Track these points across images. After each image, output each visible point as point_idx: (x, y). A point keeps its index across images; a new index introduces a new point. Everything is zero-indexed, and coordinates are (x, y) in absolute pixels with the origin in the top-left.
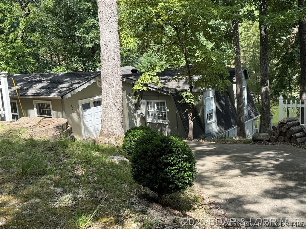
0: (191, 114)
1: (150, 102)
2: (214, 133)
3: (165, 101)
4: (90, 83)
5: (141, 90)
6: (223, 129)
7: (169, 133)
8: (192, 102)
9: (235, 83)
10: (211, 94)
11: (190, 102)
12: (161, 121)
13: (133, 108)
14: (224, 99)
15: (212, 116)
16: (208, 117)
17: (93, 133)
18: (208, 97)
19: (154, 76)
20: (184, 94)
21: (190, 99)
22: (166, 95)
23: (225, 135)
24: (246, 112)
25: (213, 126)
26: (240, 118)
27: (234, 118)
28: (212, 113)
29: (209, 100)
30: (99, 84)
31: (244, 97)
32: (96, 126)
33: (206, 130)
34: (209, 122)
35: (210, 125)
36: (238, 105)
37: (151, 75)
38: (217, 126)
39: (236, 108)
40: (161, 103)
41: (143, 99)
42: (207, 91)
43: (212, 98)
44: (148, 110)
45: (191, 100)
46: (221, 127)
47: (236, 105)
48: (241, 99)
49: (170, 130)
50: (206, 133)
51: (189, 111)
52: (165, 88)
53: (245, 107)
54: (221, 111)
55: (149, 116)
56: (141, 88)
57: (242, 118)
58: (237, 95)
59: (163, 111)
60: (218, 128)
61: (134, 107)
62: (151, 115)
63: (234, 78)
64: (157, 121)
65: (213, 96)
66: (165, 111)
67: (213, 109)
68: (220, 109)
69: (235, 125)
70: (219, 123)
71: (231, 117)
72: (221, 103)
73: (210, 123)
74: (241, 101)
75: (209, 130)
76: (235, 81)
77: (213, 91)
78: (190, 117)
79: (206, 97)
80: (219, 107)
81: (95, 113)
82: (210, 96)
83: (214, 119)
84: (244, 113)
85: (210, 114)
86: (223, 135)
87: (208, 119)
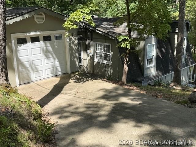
0: (126, 59)
1: (98, 44)
2: (152, 76)
3: (110, 45)
4: (24, 17)
5: (70, 29)
6: (160, 74)
7: (111, 73)
8: (127, 47)
9: (177, 33)
10: (154, 41)
11: (126, 46)
12: (105, 62)
13: (75, 48)
14: (165, 47)
15: (152, 61)
16: (148, 62)
17: (29, 68)
18: (150, 43)
19: (87, 14)
20: (120, 38)
21: (126, 43)
22: (111, 39)
23: (161, 79)
24: (183, 60)
25: (152, 70)
26: (177, 66)
27: (172, 64)
28: (152, 59)
29: (151, 47)
30: (37, 20)
31: (184, 47)
32: (33, 61)
33: (145, 73)
34: (148, 66)
35: (149, 69)
36: (177, 53)
37: (83, 12)
38: (156, 71)
39: (175, 56)
40: (107, 45)
41: (93, 41)
42: (150, 38)
43: (154, 45)
44: (96, 51)
45: (128, 44)
46: (159, 72)
47: (175, 53)
48: (181, 48)
49: (112, 71)
50: (145, 76)
51: (125, 56)
52: (111, 32)
53: (183, 56)
54: (161, 57)
55: (97, 56)
56: (71, 26)
57: (179, 66)
58: (178, 44)
59: (108, 53)
60: (156, 73)
61: (77, 47)
62: (98, 55)
63: (177, 29)
64: (102, 61)
65: (155, 43)
66: (110, 53)
67: (154, 56)
68: (160, 56)
69: (172, 71)
70: (158, 68)
71: (170, 63)
72: (162, 50)
73: (149, 68)
74: (180, 50)
75: (147, 74)
76: (177, 31)
77: (156, 38)
78: (125, 61)
79: (148, 44)
80: (159, 54)
81: (32, 49)
82: (152, 43)
83: (153, 64)
84: (182, 61)
85: (150, 59)
86: (160, 80)
87: (148, 64)
